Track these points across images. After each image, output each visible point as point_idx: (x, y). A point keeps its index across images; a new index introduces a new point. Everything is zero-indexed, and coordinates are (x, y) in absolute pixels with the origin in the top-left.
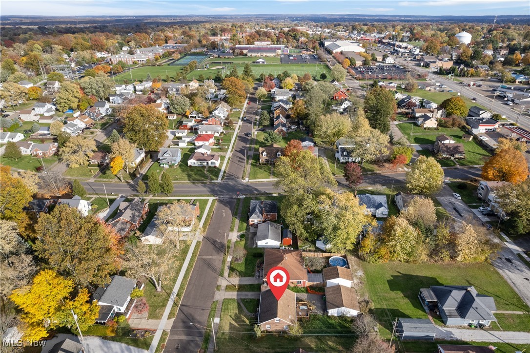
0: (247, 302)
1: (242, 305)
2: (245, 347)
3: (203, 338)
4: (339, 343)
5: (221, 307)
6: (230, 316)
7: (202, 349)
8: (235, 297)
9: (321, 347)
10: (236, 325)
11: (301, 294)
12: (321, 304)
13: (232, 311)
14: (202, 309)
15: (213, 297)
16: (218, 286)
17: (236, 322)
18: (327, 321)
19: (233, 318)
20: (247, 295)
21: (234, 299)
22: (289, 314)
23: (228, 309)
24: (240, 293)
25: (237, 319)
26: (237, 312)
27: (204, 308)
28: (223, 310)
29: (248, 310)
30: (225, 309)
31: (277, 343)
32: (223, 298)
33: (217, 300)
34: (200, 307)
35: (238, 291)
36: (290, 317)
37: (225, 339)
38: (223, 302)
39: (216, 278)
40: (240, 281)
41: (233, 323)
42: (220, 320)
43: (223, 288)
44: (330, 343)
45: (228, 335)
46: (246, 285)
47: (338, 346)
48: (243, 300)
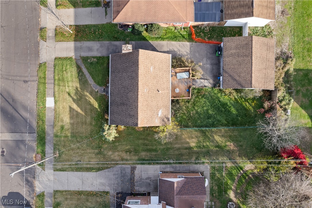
0: (91, 63)
1: (85, 70)
2: (96, 151)
3: (35, 135)
4: (231, 138)
5: (52, 76)
6: (69, 94)
7: (38, 153)
8: (72, 54)
9: (204, 146)
10: (79, 110)
11: (180, 43)
12: (212, 64)
13: (70, 84)
14: (25, 82)
15: (37, 54)
16: (41, 29)
17: (78, 105)
18: (218, 98)
19: (73, 99)
20: (90, 49)
21: (70, 58)
22: (158, 108)
23: (63, 80)
24: (79, 44)
25: (80, 99)
26: (78, 86)
27: (27, 79)
28: (56, 82)
29: (95, 82)
30: (59, 80)
31: (141, 141)
32: (53, 57)
33: (44, 60)
34: (20, 76)
35: (75, 40)
36: (160, 114)
37: (66, 137)
38: (55, 66)
39: (35, 9)
40: (76, 16)
41: (75, 106)
42: (55, 102)
43: (50, 33)
44: (217, 138)
45: (70, 131)
46: (86, 25)
47: (228, 143)
48: (85, 59)
